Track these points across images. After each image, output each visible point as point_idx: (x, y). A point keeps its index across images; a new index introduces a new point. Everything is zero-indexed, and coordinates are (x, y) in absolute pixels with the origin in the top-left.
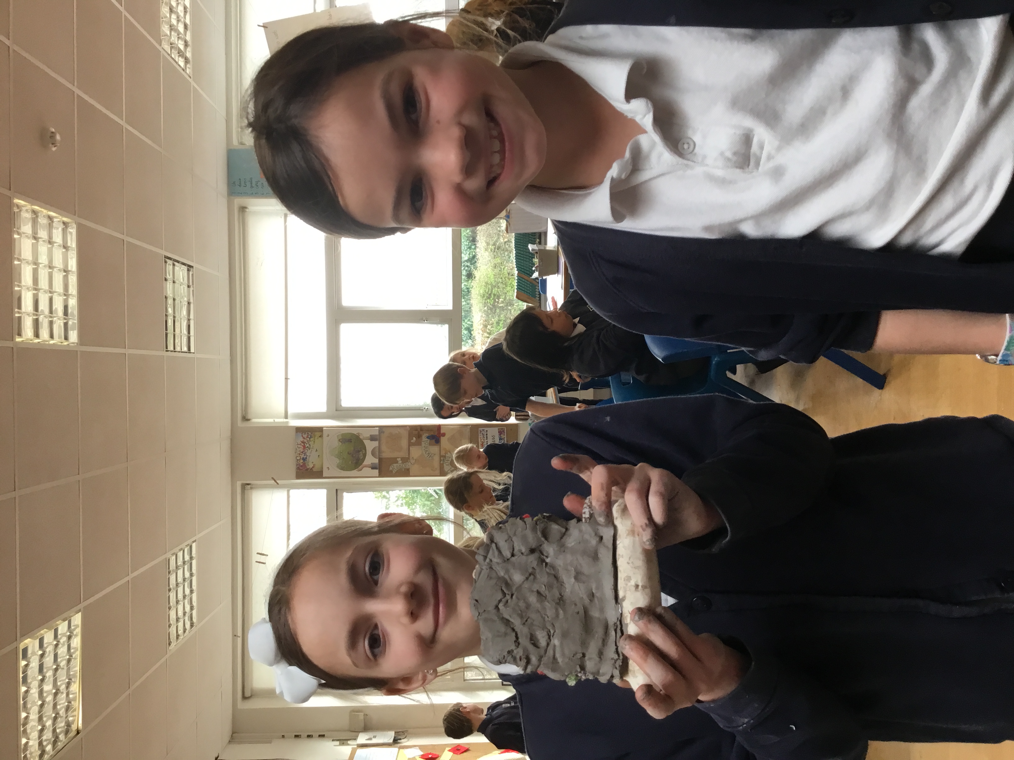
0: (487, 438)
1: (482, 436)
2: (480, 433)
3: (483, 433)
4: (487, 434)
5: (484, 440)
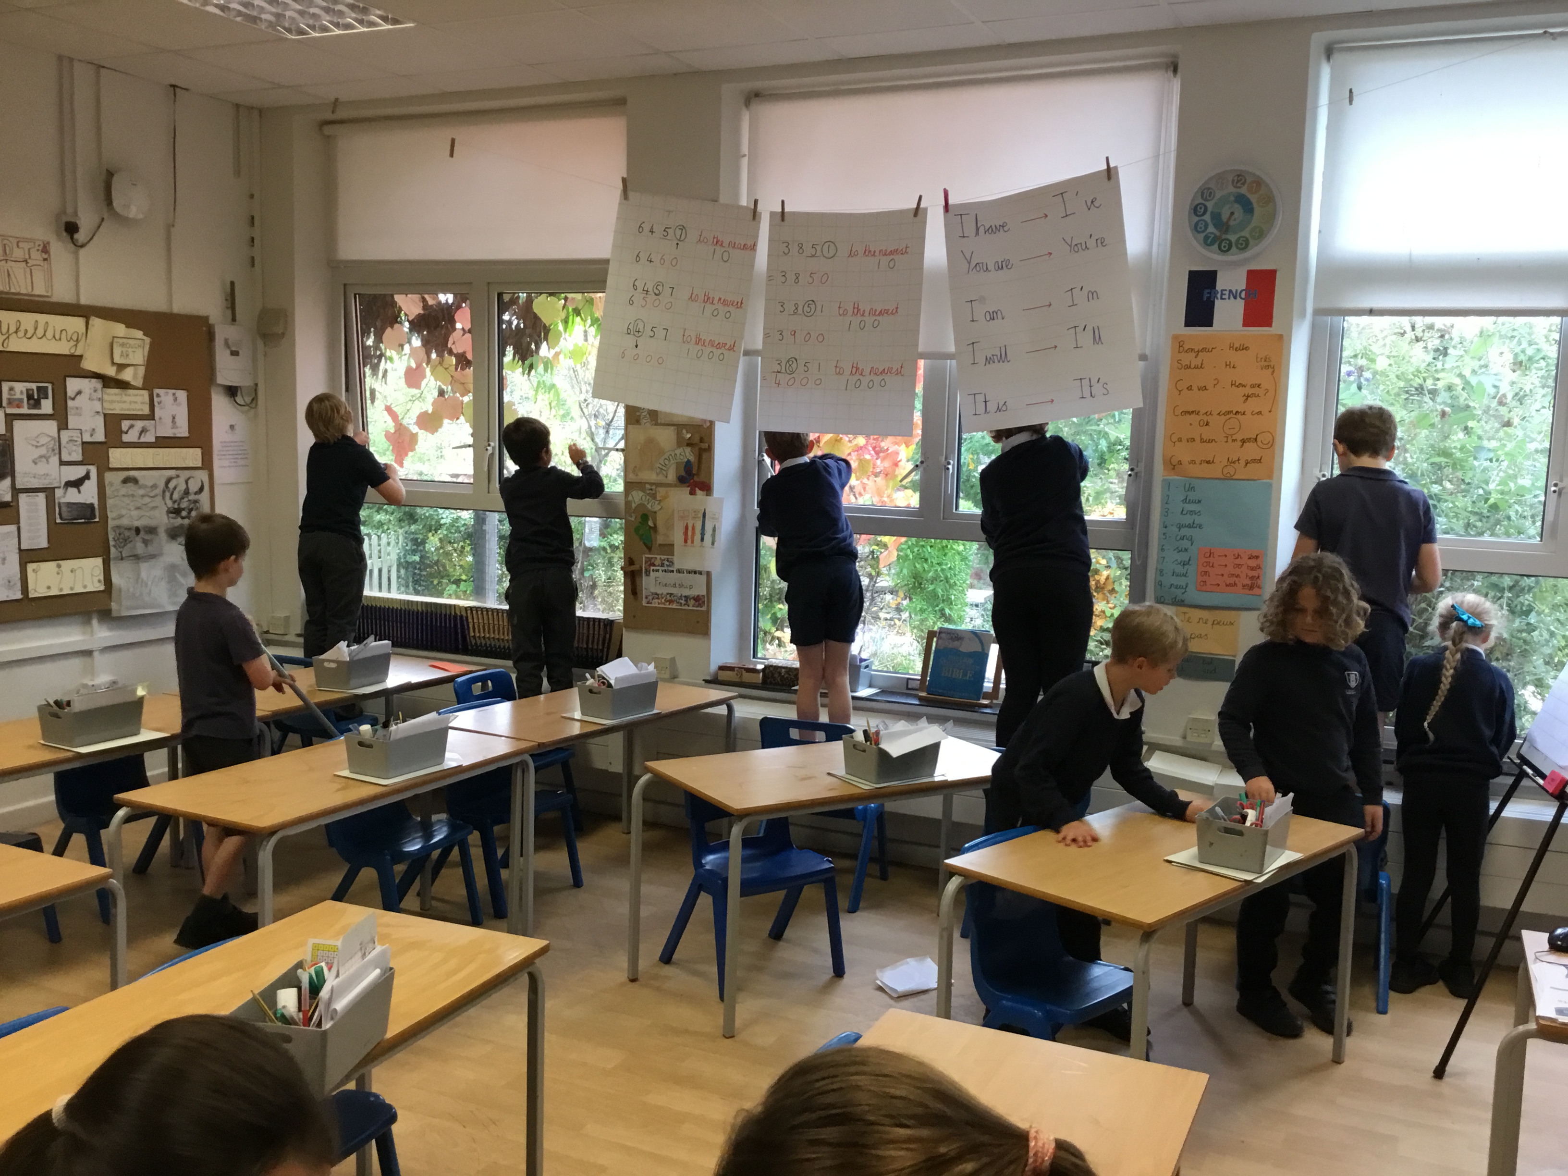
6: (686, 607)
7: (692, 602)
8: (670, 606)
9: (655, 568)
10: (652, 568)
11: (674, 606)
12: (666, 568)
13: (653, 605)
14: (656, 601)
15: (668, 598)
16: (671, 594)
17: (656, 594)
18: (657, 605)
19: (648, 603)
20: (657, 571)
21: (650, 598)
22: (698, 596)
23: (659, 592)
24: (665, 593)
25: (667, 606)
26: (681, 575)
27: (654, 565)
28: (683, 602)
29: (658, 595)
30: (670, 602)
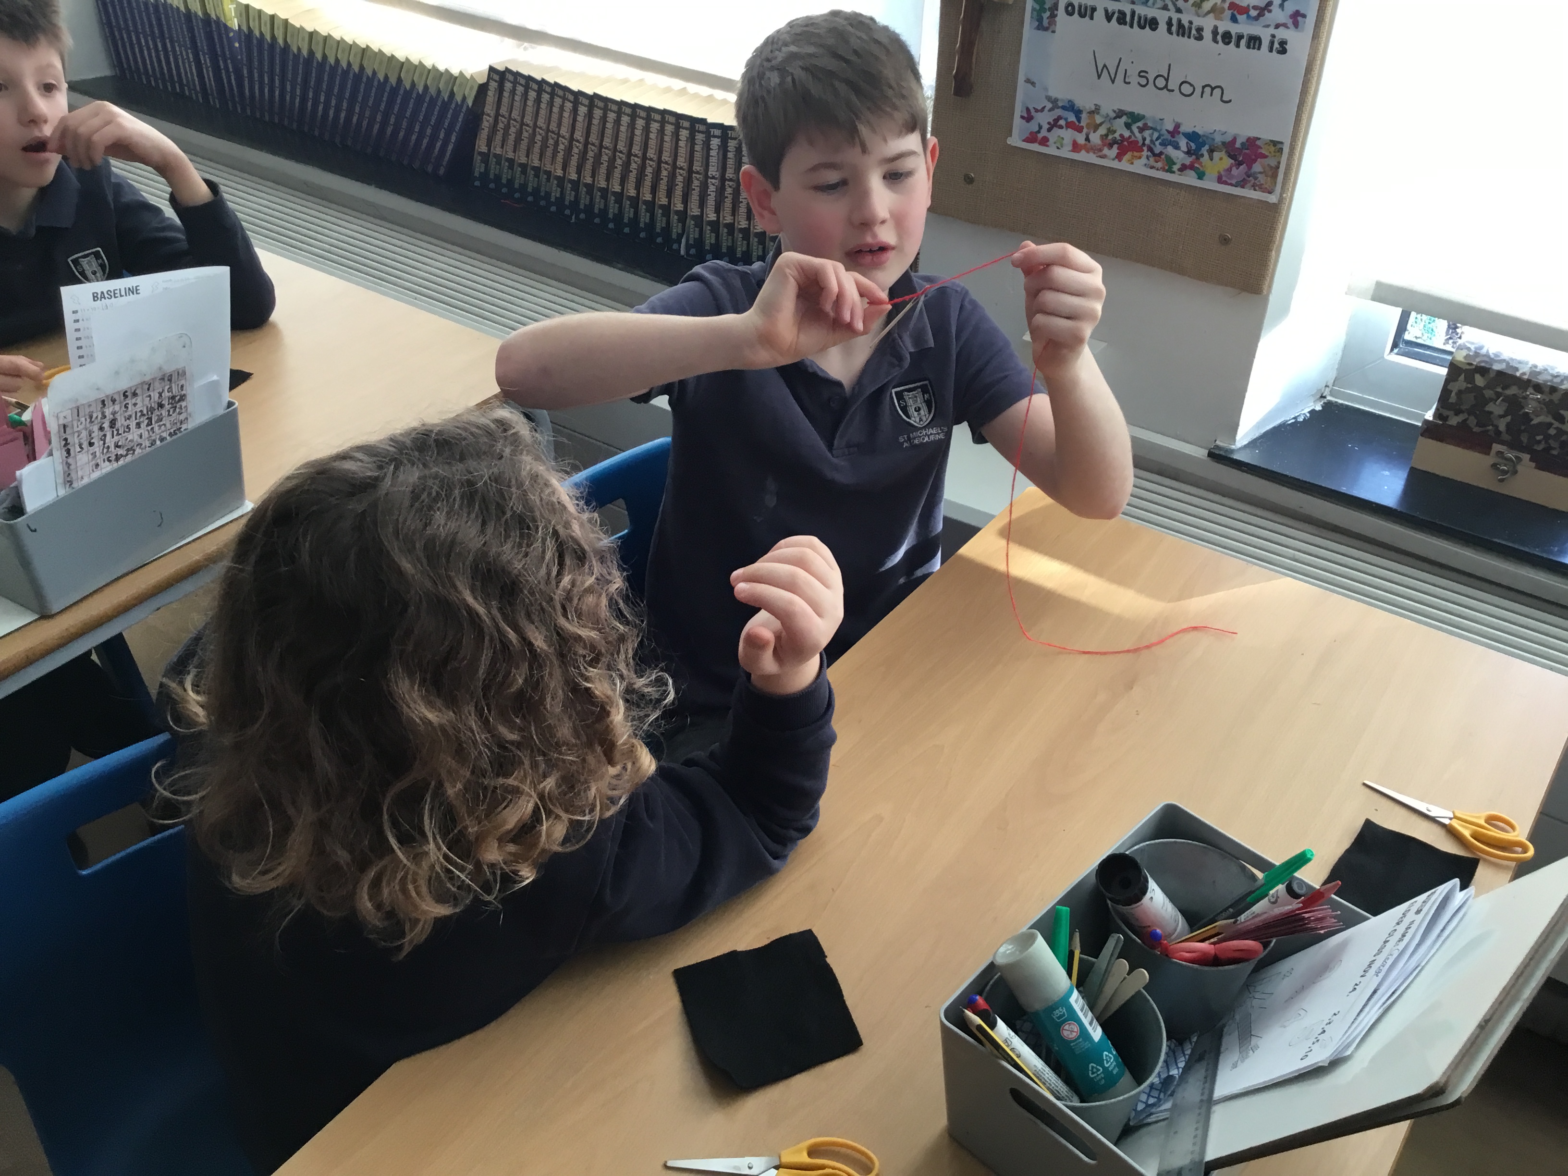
0: (1227, 38)
4: (1254, 42)
5: (1214, 9)
6: (1189, 179)
7: (1222, 162)
8: (1124, 165)
11: (1139, 166)
12: (1128, 8)
13: (1051, 150)
14: (1068, 135)
15: (1121, 132)
16: (1134, 118)
17: (1071, 107)
18: (1066, 153)
19: (1032, 138)
20: (1087, 12)
21: (1044, 119)
22: (1252, 142)
23: (1085, 102)
24: (1108, 108)
25: (1109, 159)
26: (1190, 43)
28: (1178, 156)
29: (1078, 113)
30: (1126, 147)
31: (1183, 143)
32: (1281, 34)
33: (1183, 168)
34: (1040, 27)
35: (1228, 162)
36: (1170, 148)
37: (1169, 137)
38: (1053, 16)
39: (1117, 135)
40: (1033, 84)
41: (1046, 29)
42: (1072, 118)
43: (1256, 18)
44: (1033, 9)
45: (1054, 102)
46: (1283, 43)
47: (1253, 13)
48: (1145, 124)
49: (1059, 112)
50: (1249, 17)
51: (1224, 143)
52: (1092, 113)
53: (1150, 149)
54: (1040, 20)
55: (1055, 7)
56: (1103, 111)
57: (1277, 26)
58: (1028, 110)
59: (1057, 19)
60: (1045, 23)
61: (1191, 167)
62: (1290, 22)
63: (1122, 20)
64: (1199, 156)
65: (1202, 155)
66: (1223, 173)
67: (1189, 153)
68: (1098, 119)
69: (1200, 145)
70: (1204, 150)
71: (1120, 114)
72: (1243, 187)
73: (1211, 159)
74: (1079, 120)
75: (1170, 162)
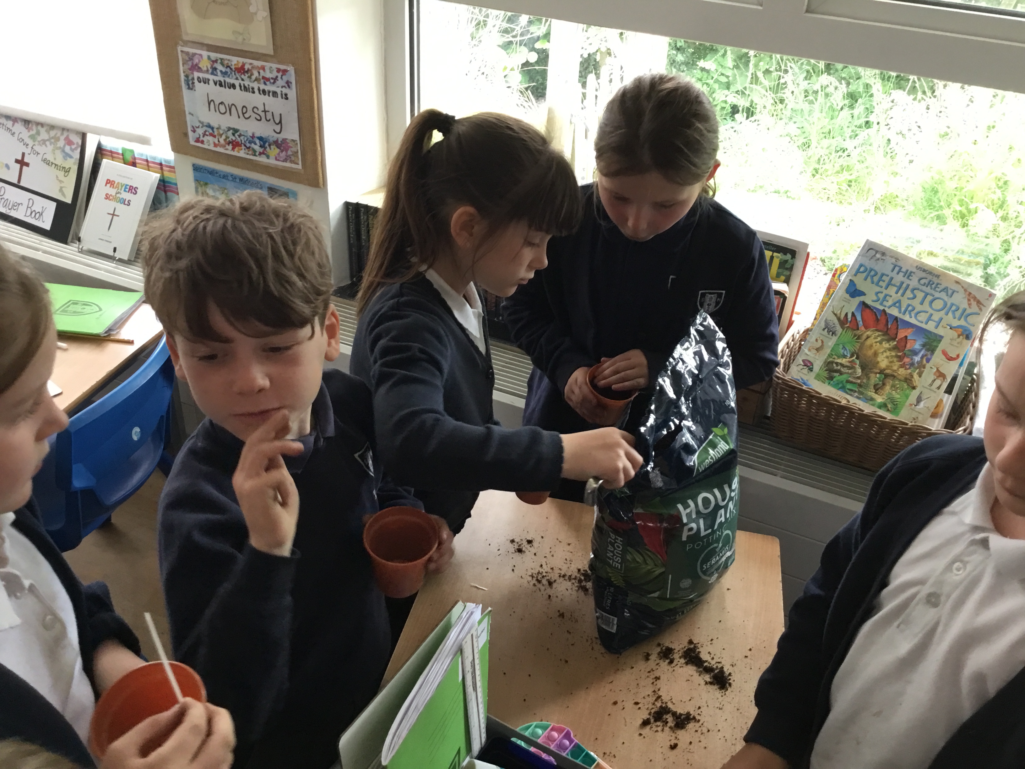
0: (264, 92)
1: (268, 75)
2: (279, 70)
3: (280, 82)
4: (275, 94)
5: (256, 79)
6: (264, 159)
8: (235, 153)
9: (201, 75)
10: (196, 74)
11: (242, 153)
12: (222, 79)
13: (206, 146)
14: (211, 139)
15: (232, 138)
16: (235, 131)
17: (209, 126)
18: (212, 147)
20: (206, 81)
23: (215, 124)
24: (224, 127)
25: (229, 150)
27: (199, 70)
28: (257, 148)
29: (213, 129)
30: (235, 145)
31: (257, 141)
32: (285, 91)
33: (260, 154)
34: (189, 88)
35: (277, 151)
36: (253, 144)
37: (251, 139)
38: (193, 83)
39: (230, 139)
40: (192, 115)
41: (192, 89)
42: (211, 131)
43: (274, 83)
44: (185, 80)
45: (202, 123)
46: (286, 95)
47: (272, 81)
48: (240, 134)
49: (205, 128)
50: (270, 83)
51: (274, 141)
52: (217, 129)
53: (245, 146)
54: (188, 85)
55: (193, 79)
56: (222, 128)
57: (282, 87)
58: (193, 127)
59: (195, 84)
60: (191, 86)
61: (263, 153)
62: (286, 85)
63: (221, 85)
64: (265, 148)
65: (266, 147)
66: (277, 156)
67: (261, 146)
68: (221, 132)
69: (265, 143)
70: (267, 145)
71: (229, 129)
72: (286, 162)
73: (270, 149)
74: (213, 131)
75: (254, 151)
